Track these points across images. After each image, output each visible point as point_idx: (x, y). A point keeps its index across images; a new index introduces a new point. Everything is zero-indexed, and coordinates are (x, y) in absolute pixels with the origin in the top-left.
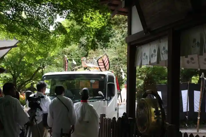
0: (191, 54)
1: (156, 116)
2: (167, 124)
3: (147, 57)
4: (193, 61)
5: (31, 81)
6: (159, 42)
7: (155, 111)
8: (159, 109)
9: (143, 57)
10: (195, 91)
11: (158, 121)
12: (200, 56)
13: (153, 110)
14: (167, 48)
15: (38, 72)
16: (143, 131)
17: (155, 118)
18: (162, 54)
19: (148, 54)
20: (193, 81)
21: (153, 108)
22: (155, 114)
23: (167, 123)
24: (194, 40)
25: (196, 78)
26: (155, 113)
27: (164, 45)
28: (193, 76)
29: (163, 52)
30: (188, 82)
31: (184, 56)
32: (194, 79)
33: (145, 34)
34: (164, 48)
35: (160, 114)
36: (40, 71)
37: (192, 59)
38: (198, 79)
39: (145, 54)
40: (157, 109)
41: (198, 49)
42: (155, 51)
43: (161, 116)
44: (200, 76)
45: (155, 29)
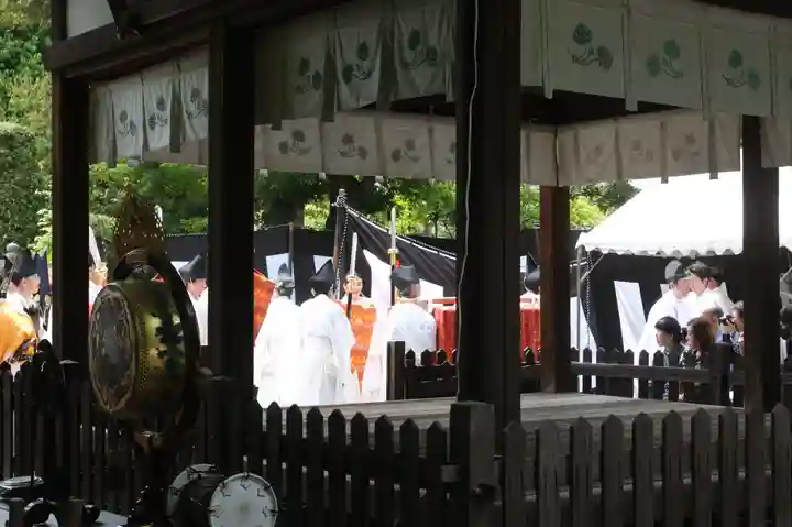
0: (292, 117)
1: (163, 348)
2: (204, 376)
3: (132, 126)
4: (303, 146)
6: (176, 69)
7: (159, 330)
8: (177, 320)
9: (120, 126)
10: (317, 258)
11: (171, 364)
12: (328, 125)
13: (154, 323)
14: (205, 95)
16: (116, 404)
17: (161, 354)
18: (190, 115)
19: (135, 115)
20: (309, 222)
21: (154, 315)
22: (162, 341)
23: (207, 371)
24: (305, 64)
25: (319, 209)
26: (160, 337)
27: (196, 80)
28: (307, 202)
29: (193, 108)
30: (291, 224)
31: (270, 126)
32: (311, 213)
33: (123, 36)
34: (196, 94)
35: (178, 340)
37: (299, 136)
38: (327, 212)
39: (124, 116)
40: (167, 321)
41: (315, 97)
42: (161, 104)
43: (181, 346)
44: (333, 200)
45: (158, 19)
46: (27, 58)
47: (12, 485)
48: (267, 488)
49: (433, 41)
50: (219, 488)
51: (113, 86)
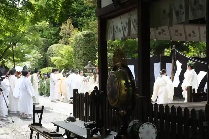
0: (162, 26)
1: (126, 89)
2: (137, 96)
3: (120, 30)
4: (164, 33)
5: (2, 59)
6: (129, 14)
7: (125, 84)
8: (129, 81)
9: (116, 30)
10: (167, 64)
11: (128, 93)
12: (171, 28)
13: (124, 82)
15: (8, 50)
16: (114, 103)
17: (125, 90)
18: (134, 26)
19: (120, 27)
20: (165, 54)
21: (124, 80)
22: (125, 87)
23: (138, 95)
24: (165, 11)
25: (168, 50)
26: (125, 86)
27: (134, 16)
28: (165, 49)
29: (135, 24)
30: (161, 55)
31: (155, 28)
32: (166, 52)
33: (115, 7)
34: (135, 21)
35: (130, 86)
36: (10, 49)
37: (163, 31)
38: (171, 51)
39: (117, 27)
40: (127, 82)
42: (127, 24)
43: (131, 88)
44: (172, 48)
45: (124, 1)
46: (93, 14)
47: (89, 124)
48: (154, 127)
49: (201, 3)
50: (141, 127)
51: (113, 20)
